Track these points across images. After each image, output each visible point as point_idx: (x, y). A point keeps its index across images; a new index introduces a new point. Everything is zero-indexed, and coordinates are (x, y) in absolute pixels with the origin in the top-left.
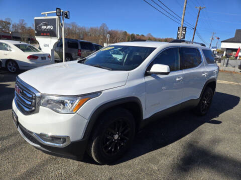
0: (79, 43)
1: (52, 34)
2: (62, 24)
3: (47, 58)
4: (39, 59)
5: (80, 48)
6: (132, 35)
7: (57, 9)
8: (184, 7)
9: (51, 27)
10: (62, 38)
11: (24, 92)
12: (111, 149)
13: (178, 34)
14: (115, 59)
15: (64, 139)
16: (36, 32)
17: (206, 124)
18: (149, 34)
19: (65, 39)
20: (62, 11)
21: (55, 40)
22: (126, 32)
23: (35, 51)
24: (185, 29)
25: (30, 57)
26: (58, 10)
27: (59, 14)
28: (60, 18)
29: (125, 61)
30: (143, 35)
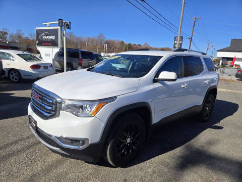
1: (53, 44)
2: (63, 34)
4: (42, 68)
5: (80, 57)
6: (129, 44)
7: (59, 19)
9: (53, 37)
10: (63, 48)
11: (43, 98)
12: (124, 152)
13: (175, 44)
14: (115, 68)
15: (84, 141)
16: (37, 42)
17: (209, 129)
18: (146, 44)
19: (67, 49)
20: (63, 21)
21: (56, 50)
22: (123, 42)
23: (37, 61)
24: (182, 39)
25: (33, 67)
26: (60, 21)
27: (60, 24)
28: (61, 28)
29: (129, 69)
30: (140, 45)
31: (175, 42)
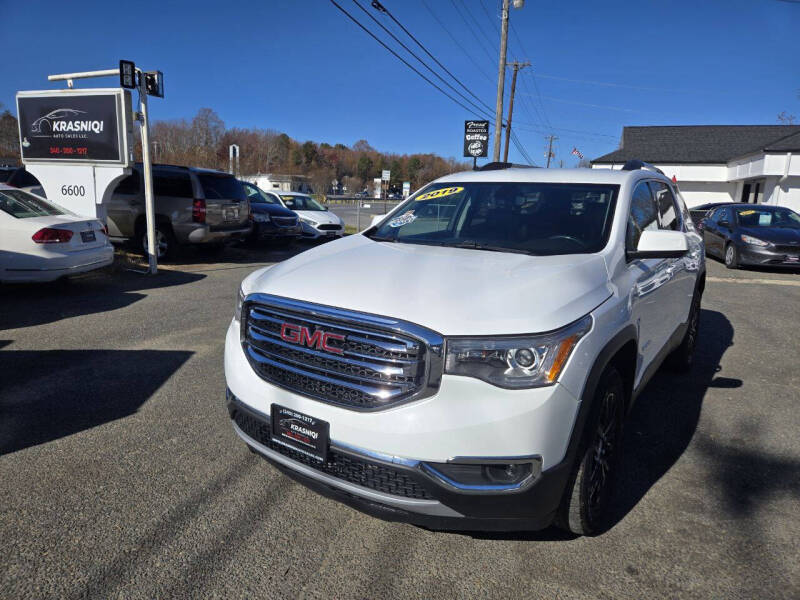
0: (194, 178)
2: (139, 117)
3: (98, 235)
5: (199, 195)
7: (122, 62)
8: (501, 62)
10: (141, 165)
13: (467, 143)
16: (26, 144)
18: (362, 142)
19: (153, 165)
20: (137, 69)
21: (112, 172)
22: (284, 136)
24: (487, 127)
25: (42, 236)
26: (127, 69)
27: (128, 80)
28: (128, 95)
30: (342, 147)
31: (469, 137)
